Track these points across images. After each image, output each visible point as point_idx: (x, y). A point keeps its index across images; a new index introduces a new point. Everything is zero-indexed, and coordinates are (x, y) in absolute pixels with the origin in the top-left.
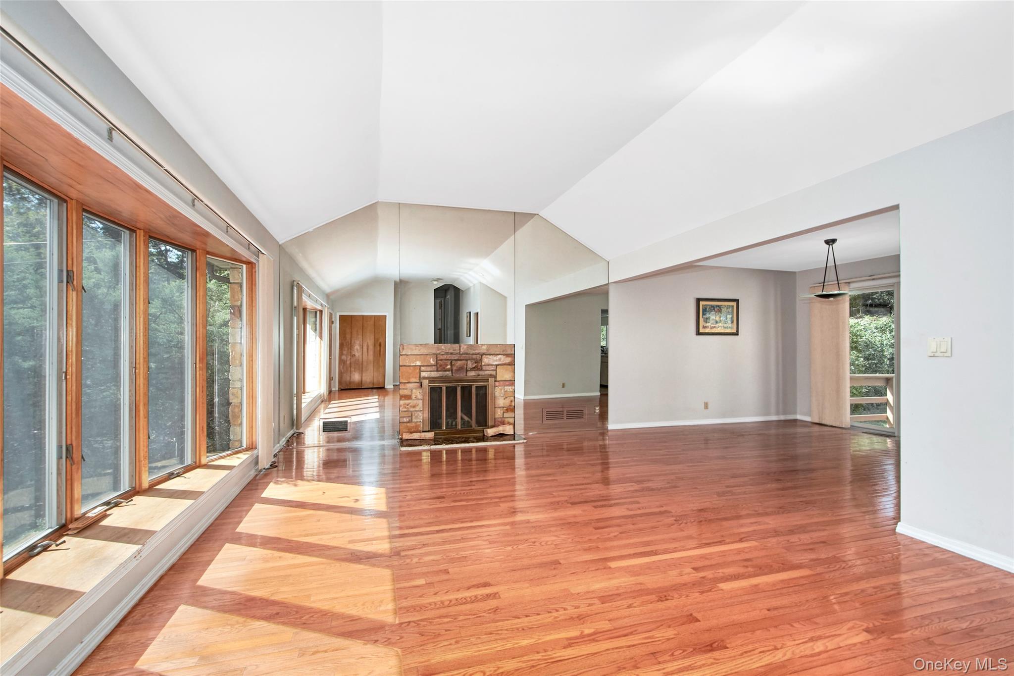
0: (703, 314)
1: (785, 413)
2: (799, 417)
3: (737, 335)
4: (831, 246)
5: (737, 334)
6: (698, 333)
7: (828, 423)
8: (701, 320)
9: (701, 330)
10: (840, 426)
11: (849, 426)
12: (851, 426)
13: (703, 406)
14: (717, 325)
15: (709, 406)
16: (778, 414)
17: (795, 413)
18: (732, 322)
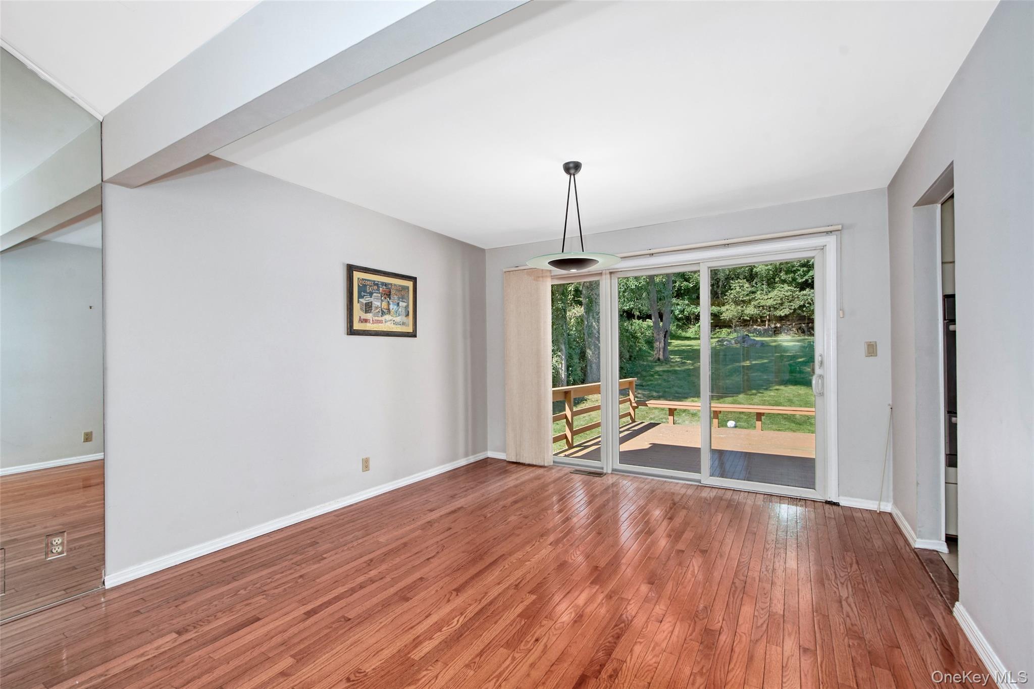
0: (360, 296)
1: (474, 452)
2: (491, 454)
3: (415, 336)
4: (572, 176)
5: (413, 335)
6: (351, 332)
7: (527, 462)
8: (356, 306)
9: (357, 326)
10: (542, 464)
11: (552, 464)
12: (554, 462)
13: (360, 466)
14: (383, 318)
15: (371, 464)
16: (466, 455)
17: (485, 449)
18: (407, 315)
